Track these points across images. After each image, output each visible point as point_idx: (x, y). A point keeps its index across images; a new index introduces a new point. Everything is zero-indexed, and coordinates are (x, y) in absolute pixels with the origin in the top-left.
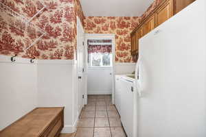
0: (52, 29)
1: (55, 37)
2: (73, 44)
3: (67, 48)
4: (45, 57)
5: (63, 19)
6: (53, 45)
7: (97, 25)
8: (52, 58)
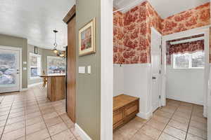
0: (131, 43)
1: (134, 48)
2: (146, 51)
3: (142, 55)
4: (128, 63)
5: (139, 34)
6: (132, 54)
7: (179, 23)
8: (132, 63)
